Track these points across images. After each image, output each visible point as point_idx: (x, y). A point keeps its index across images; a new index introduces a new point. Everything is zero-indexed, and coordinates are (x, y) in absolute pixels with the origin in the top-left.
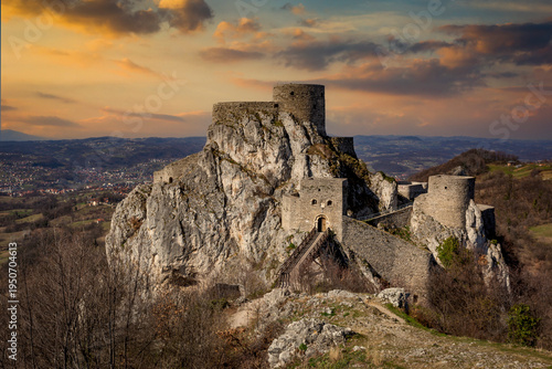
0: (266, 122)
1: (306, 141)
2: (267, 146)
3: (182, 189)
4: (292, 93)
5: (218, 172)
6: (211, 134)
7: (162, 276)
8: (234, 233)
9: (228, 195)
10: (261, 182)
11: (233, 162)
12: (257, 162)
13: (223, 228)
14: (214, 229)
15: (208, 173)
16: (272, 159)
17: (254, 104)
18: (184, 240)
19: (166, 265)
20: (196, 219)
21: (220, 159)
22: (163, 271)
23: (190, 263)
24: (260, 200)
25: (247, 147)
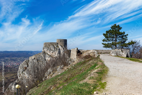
0: (55, 46)
1: (63, 50)
2: (56, 51)
3: (37, 60)
4: (61, 41)
5: (45, 57)
6: (44, 49)
9: (47, 61)
10: (54, 59)
11: (48, 54)
12: (53, 54)
15: (43, 57)
16: (57, 54)
17: (53, 43)
20: (40, 66)
21: (46, 54)
25: (51, 52)
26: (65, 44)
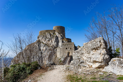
1: (62, 37)
2: (52, 39)
3: (30, 51)
4: (58, 28)
6: (38, 38)
9: (42, 51)
10: (51, 48)
13: (41, 60)
14: (38, 60)
16: (53, 42)
17: (49, 30)
20: (33, 58)
21: (40, 43)
24: (51, 51)
25: (47, 40)
26: (63, 31)
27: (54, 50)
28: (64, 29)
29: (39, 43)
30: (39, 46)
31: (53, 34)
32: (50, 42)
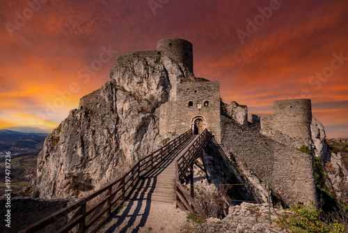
0: (151, 62)
1: (180, 73)
2: (151, 77)
3: (87, 113)
4: (170, 44)
5: (114, 99)
6: (112, 74)
7: (65, 182)
8: (123, 146)
9: (120, 116)
10: (145, 104)
11: (125, 91)
12: (143, 90)
13: (114, 141)
14: (107, 142)
15: (107, 100)
16: (154, 86)
17: (144, 53)
18: (83, 152)
19: (67, 172)
20: (93, 134)
21: (116, 90)
22: (66, 178)
23: (86, 171)
24: (143, 116)
25: (136, 80)
26: (186, 55)
27: (153, 110)
28: (192, 49)
29: (112, 88)
30: (112, 98)
31: (153, 64)
32: (144, 88)
